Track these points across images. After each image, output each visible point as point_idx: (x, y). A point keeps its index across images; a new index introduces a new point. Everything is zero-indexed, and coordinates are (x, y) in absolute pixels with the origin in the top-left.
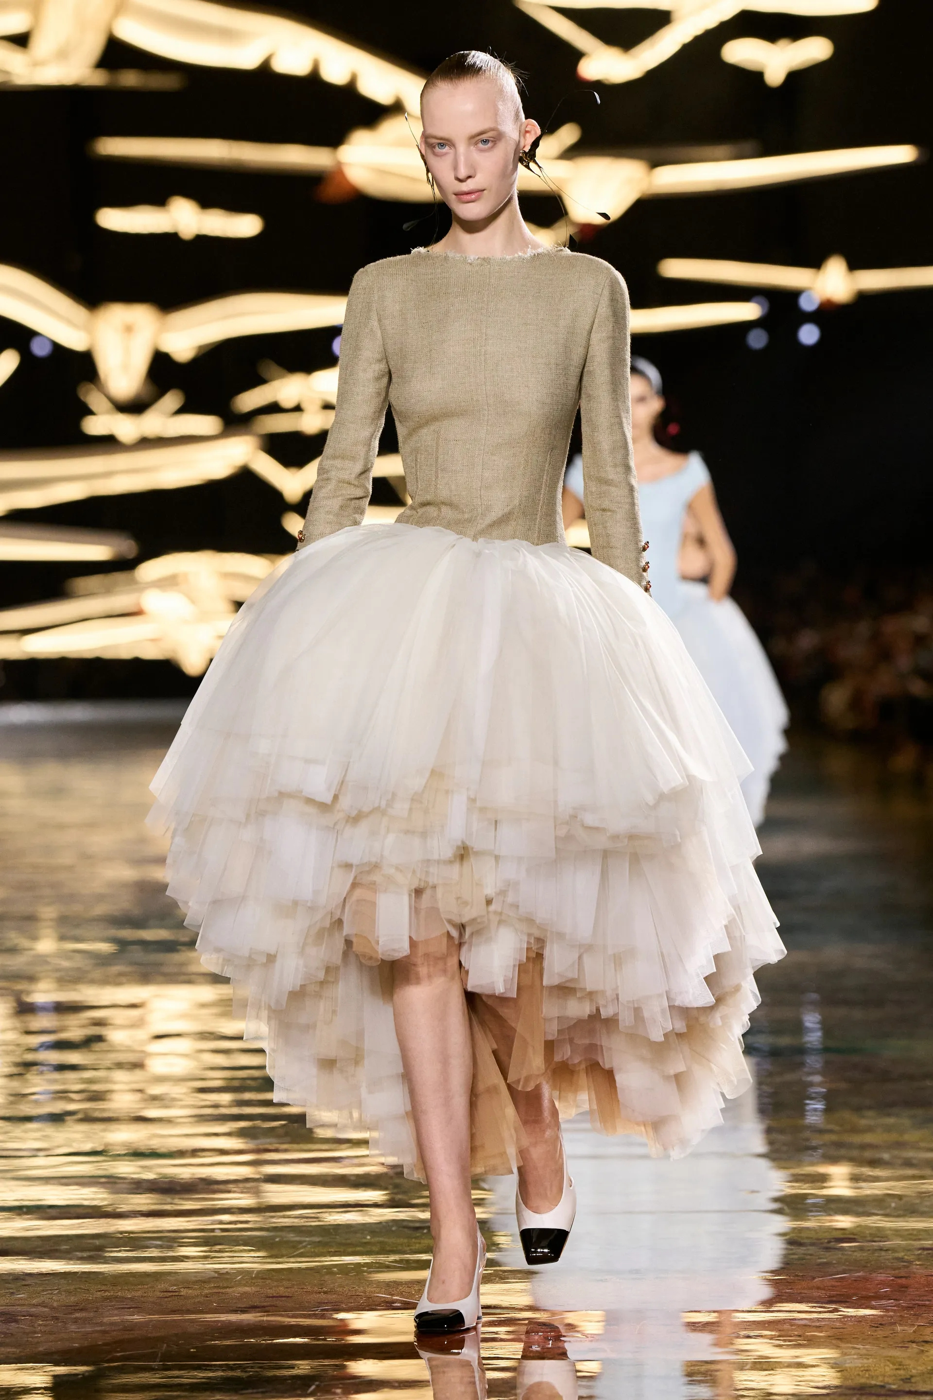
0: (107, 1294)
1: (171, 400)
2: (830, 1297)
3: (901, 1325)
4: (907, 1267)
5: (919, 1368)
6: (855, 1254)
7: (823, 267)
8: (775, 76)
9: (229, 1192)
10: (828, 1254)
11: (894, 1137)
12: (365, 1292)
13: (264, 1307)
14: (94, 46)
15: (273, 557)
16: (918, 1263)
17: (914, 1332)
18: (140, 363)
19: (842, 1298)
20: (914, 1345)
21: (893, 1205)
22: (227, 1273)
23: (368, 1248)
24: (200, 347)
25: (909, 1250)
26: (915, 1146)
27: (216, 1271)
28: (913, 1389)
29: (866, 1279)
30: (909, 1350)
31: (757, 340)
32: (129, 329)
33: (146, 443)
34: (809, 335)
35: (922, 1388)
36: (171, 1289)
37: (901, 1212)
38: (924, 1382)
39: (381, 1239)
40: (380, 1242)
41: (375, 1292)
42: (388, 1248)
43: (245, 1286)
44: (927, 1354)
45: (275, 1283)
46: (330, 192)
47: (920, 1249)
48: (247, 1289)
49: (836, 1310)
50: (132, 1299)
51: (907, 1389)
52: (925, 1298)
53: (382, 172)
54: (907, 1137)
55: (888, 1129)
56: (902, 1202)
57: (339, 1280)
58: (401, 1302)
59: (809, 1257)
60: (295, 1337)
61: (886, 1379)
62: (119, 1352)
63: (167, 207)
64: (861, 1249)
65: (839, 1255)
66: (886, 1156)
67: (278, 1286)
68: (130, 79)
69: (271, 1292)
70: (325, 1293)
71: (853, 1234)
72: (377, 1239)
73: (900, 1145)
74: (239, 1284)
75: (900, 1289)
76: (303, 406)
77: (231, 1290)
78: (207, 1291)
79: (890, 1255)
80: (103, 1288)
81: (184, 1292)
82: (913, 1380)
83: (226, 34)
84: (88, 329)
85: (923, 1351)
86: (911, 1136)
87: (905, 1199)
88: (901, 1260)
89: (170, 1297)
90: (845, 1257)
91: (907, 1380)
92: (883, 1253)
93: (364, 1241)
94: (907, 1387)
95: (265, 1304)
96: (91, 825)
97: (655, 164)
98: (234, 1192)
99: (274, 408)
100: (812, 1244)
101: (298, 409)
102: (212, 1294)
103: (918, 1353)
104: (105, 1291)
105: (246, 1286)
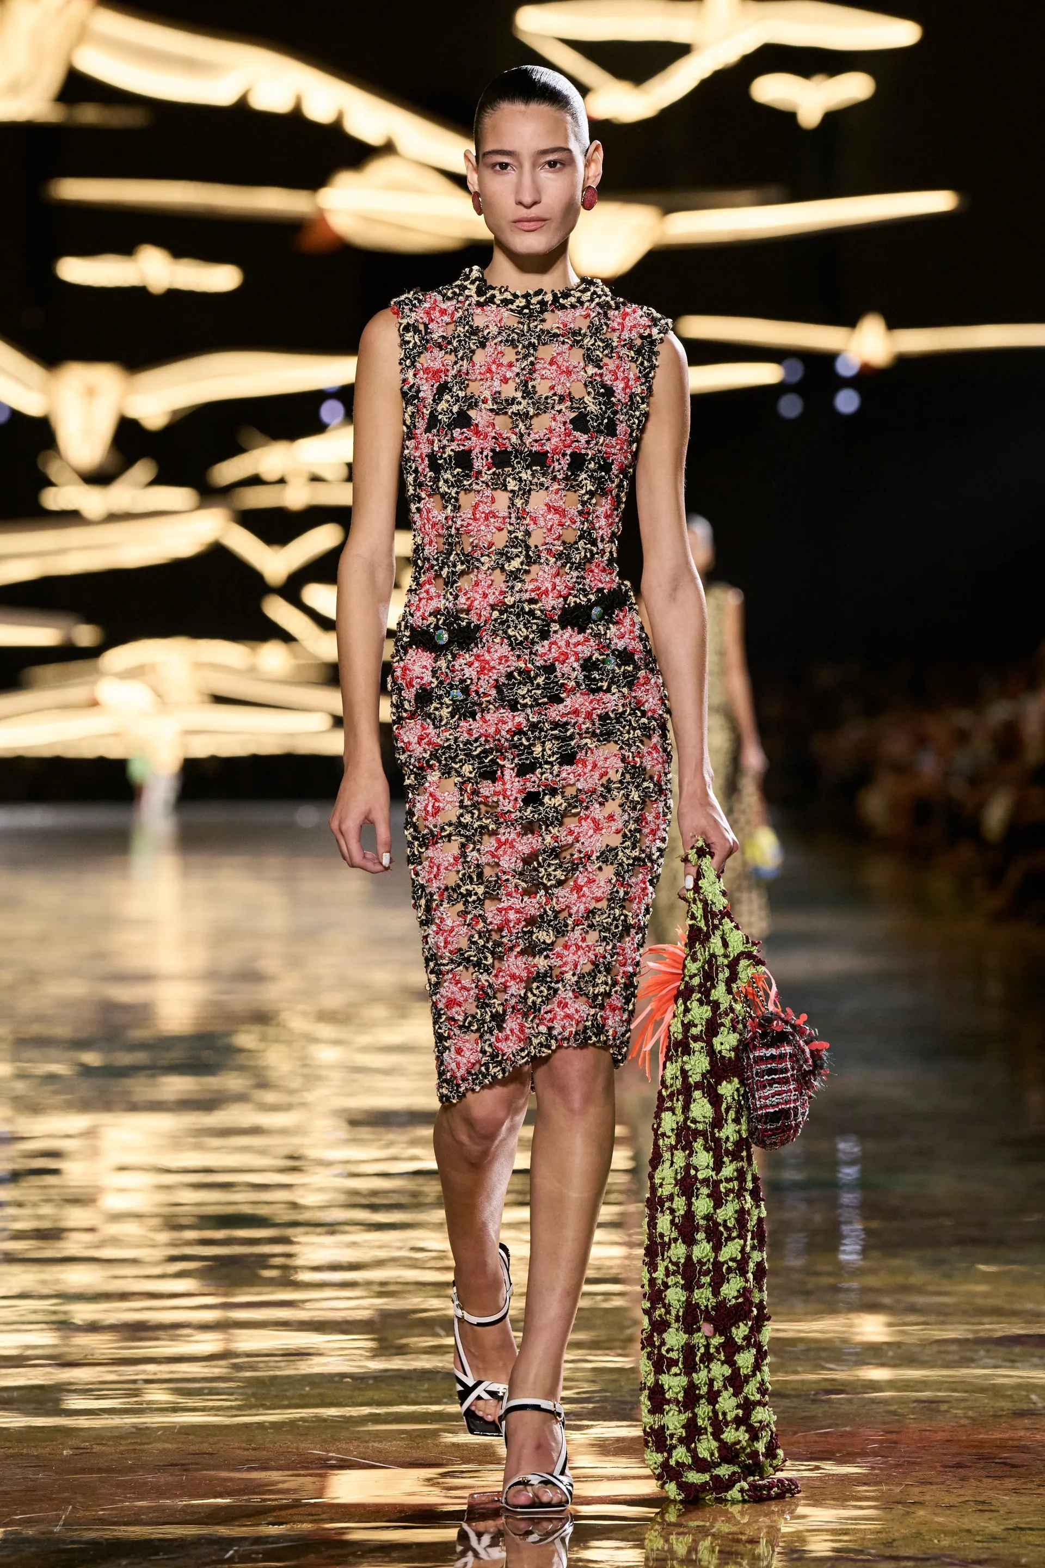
0: (11, 1451)
1: (142, 471)
2: (811, 1453)
3: (887, 1484)
4: (898, 1421)
5: (903, 1531)
6: (843, 1407)
7: (859, 326)
8: (810, 116)
9: (157, 1339)
10: (813, 1407)
11: (900, 1279)
12: (297, 1448)
13: (183, 1465)
14: (52, 79)
15: (253, 644)
16: (912, 1416)
17: (901, 1492)
18: (104, 430)
19: (824, 1455)
20: (900, 1506)
21: (890, 1354)
22: (147, 1428)
23: (306, 1401)
24: (175, 413)
25: (903, 1403)
26: (920, 1290)
27: (135, 1426)
28: (894, 1554)
29: (852, 1434)
30: (894, 1512)
31: (790, 407)
32: (90, 392)
33: (112, 518)
34: (847, 402)
35: (903, 1553)
36: (82, 1445)
37: (898, 1362)
38: (907, 1546)
39: (321, 1391)
40: (320, 1394)
41: (309, 1449)
42: (328, 1401)
43: (165, 1442)
44: (913, 1515)
45: (200, 1439)
46: (312, 241)
47: (915, 1401)
48: (167, 1446)
49: (818, 1468)
50: (37, 1457)
51: (887, 1554)
52: (916, 1455)
53: (369, 219)
54: (913, 1280)
55: (892, 1271)
56: (899, 1351)
57: (271, 1436)
58: (337, 1459)
59: (792, 1410)
60: (215, 1497)
61: (866, 1543)
62: (17, 1515)
63: (133, 257)
64: (850, 1401)
65: (826, 1407)
66: (886, 1300)
67: (201, 1443)
68: (89, 114)
69: (193, 1448)
70: (254, 1449)
71: (843, 1385)
72: (317, 1391)
73: (906, 1289)
74: (159, 1439)
75: (889, 1447)
76: (287, 478)
77: (149, 1446)
78: (122, 1448)
79: (881, 1408)
80: (8, 1444)
81: (97, 1449)
82: (895, 1544)
83: (190, 65)
84: (45, 391)
85: (908, 1513)
86: (917, 1278)
87: (904, 1347)
88: (894, 1413)
89: (81, 1454)
90: (832, 1411)
91: (889, 1544)
92: (874, 1406)
93: (303, 1392)
94: (888, 1552)
95: (186, 1461)
96: (42, 939)
97: (668, 210)
98: (163, 1339)
99: (255, 481)
100: (799, 1396)
101: (282, 481)
102: (128, 1451)
103: (903, 1515)
104: (9, 1448)
105: (167, 1442)
